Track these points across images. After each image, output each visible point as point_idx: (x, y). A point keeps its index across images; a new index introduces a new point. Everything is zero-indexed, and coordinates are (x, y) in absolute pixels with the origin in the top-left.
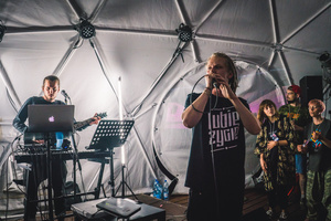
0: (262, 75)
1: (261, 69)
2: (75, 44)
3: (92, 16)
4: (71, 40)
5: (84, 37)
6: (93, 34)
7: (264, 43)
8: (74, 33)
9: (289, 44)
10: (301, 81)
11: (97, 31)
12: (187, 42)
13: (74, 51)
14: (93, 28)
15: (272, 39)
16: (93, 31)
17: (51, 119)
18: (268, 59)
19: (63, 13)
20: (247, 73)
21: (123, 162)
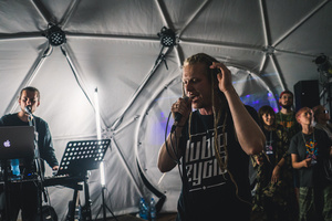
0: (253, 81)
1: (252, 75)
2: (44, 52)
3: (63, 20)
4: (39, 48)
5: (54, 44)
6: (64, 40)
7: (254, 47)
8: (43, 40)
9: (281, 47)
10: (296, 86)
11: (67, 37)
12: (171, 47)
13: (44, 60)
14: (63, 34)
15: (263, 42)
16: (64, 37)
17: (7, 144)
18: (260, 63)
19: (29, 18)
20: (238, 79)
21: (103, 183)
